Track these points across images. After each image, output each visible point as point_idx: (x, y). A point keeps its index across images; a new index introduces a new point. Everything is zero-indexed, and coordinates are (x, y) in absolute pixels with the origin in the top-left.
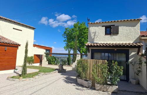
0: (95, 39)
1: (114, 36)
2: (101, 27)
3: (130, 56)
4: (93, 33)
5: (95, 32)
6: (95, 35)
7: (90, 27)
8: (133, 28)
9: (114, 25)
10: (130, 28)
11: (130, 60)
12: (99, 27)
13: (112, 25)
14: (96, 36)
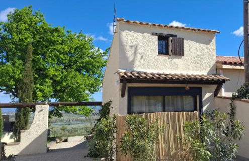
0: (137, 63)
1: (177, 60)
2: (150, 35)
3: (203, 100)
4: (131, 47)
5: (136, 46)
6: (135, 53)
7: (123, 31)
8: (205, 46)
9: (175, 36)
10: (202, 45)
11: (204, 108)
12: (145, 34)
13: (172, 36)
14: (139, 56)
